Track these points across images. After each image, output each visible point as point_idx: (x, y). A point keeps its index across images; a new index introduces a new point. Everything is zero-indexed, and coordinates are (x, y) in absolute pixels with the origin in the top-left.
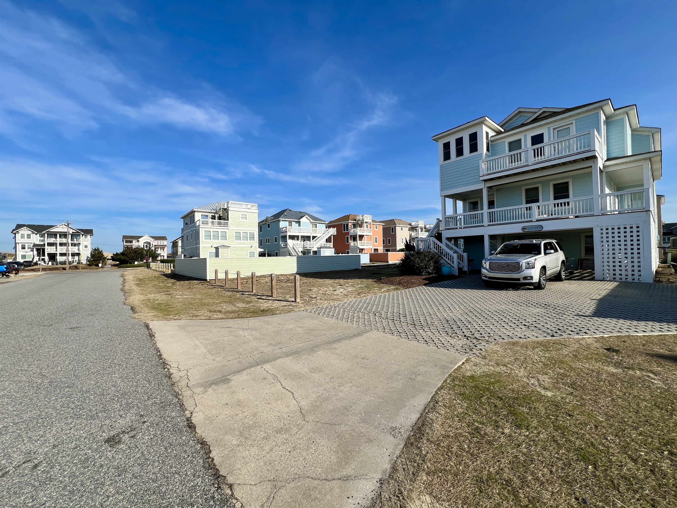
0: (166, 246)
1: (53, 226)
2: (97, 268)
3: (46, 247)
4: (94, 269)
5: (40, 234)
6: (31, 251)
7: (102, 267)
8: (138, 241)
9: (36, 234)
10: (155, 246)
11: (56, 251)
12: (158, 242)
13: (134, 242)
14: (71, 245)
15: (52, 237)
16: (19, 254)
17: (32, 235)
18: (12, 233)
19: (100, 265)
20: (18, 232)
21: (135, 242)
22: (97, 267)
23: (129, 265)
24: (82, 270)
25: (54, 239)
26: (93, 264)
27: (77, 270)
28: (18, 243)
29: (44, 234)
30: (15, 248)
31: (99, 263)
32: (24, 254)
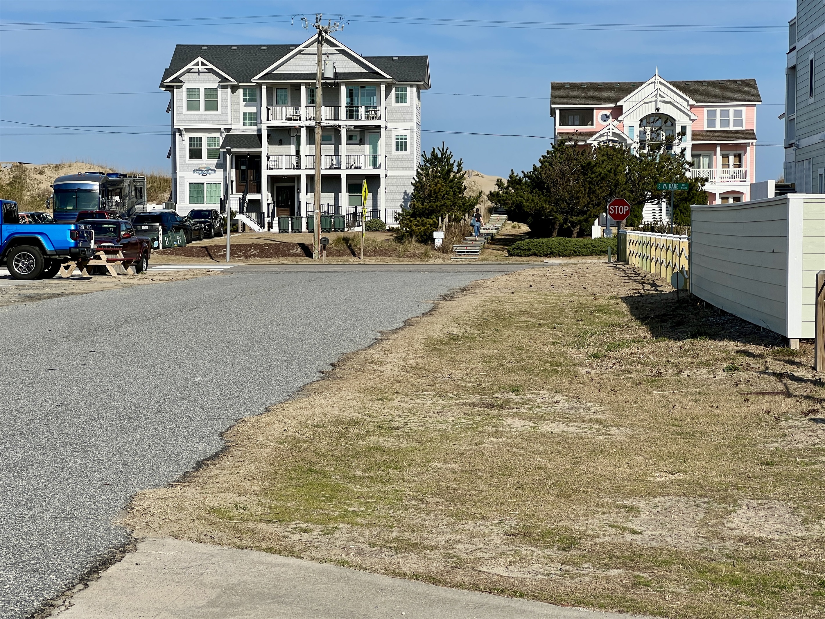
0: (749, 134)
1: (285, 49)
2: (426, 255)
3: (265, 148)
4: (413, 256)
5: (245, 89)
6: (218, 166)
7: (444, 249)
8: (618, 112)
9: (234, 89)
10: (696, 135)
11: (298, 166)
12: (712, 114)
13: (597, 115)
14: (349, 138)
15: (284, 103)
16: (182, 178)
17: (219, 90)
18: (162, 86)
19: (439, 236)
20: (177, 80)
21: (605, 118)
22: (423, 248)
23: (555, 240)
24: (367, 260)
25: (292, 111)
26: (411, 233)
27: (352, 259)
28: (179, 130)
29: (259, 86)
30: (172, 153)
31: (435, 227)
32: (198, 178)
